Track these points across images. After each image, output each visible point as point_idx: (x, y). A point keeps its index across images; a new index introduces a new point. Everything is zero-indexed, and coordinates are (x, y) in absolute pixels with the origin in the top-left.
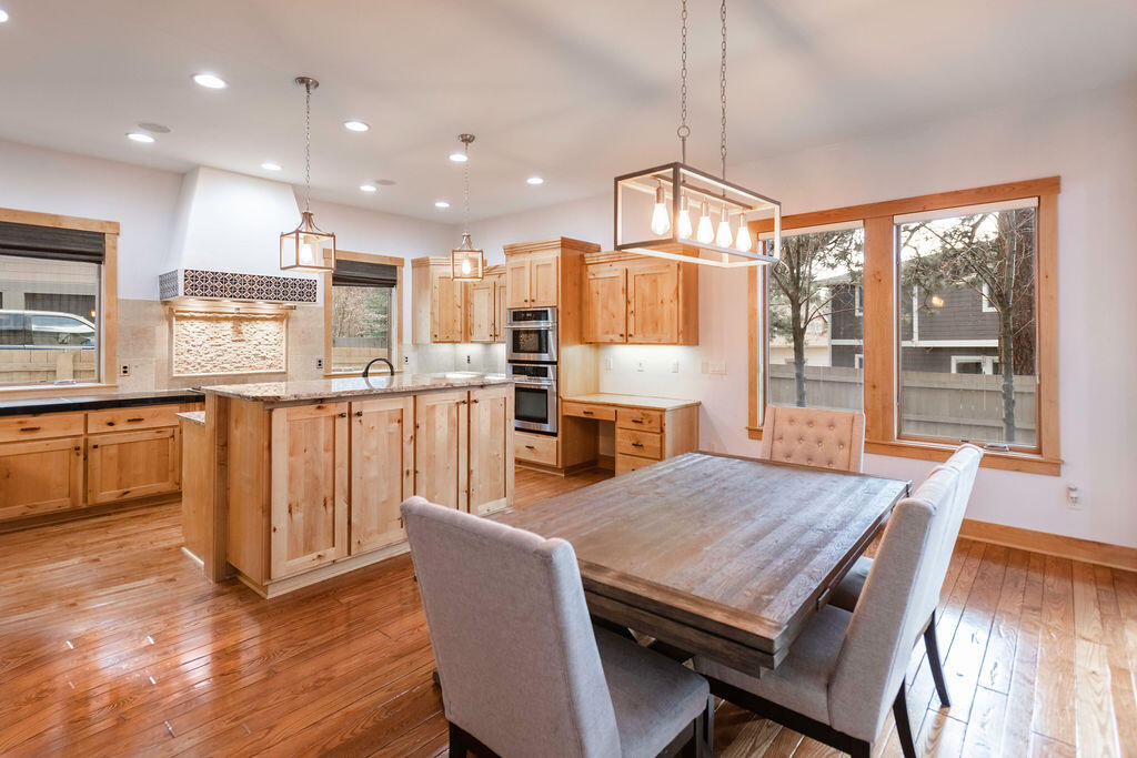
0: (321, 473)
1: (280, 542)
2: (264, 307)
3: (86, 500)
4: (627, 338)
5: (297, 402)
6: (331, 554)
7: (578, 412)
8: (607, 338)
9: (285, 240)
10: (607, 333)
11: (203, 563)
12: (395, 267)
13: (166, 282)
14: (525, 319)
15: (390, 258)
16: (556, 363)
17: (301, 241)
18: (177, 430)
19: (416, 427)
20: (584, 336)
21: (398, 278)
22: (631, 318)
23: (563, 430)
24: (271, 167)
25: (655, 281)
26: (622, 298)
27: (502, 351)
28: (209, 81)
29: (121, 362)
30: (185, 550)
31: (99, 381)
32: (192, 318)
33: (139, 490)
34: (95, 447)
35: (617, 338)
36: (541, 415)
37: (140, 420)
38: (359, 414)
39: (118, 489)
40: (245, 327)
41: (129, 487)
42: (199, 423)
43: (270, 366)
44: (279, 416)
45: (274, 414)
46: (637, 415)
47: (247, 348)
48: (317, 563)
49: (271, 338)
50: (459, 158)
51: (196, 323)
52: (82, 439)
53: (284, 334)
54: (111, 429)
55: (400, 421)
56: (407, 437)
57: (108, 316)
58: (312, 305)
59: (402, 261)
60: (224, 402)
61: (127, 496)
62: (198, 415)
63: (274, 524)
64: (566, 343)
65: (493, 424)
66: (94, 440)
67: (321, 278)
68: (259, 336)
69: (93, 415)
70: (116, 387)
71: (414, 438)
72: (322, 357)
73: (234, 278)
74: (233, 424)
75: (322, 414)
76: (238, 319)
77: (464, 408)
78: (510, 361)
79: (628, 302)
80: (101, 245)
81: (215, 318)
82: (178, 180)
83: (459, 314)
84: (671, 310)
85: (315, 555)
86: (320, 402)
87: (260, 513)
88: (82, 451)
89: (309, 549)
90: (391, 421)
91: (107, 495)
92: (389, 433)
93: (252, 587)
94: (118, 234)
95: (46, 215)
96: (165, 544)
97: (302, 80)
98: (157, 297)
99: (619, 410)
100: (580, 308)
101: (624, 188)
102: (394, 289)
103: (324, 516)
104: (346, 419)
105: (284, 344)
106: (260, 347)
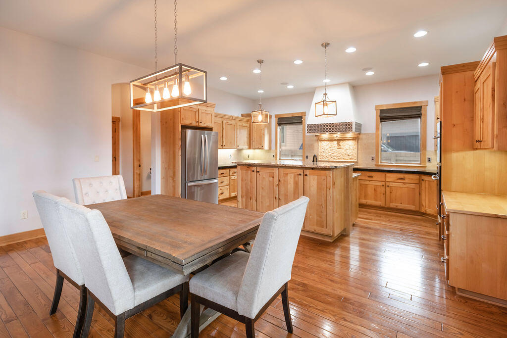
2: (348, 135)
19: (279, 181)
29: (306, 154)
32: (324, 140)
38: (258, 172)
40: (342, 143)
43: (351, 159)
47: (342, 151)
49: (351, 148)
51: (325, 142)
53: (356, 145)
55: (273, 177)
65: (319, 189)
68: (347, 146)
72: (374, 156)
76: (339, 140)
81: (331, 140)
95: (290, 114)
105: (356, 150)
106: (347, 151)
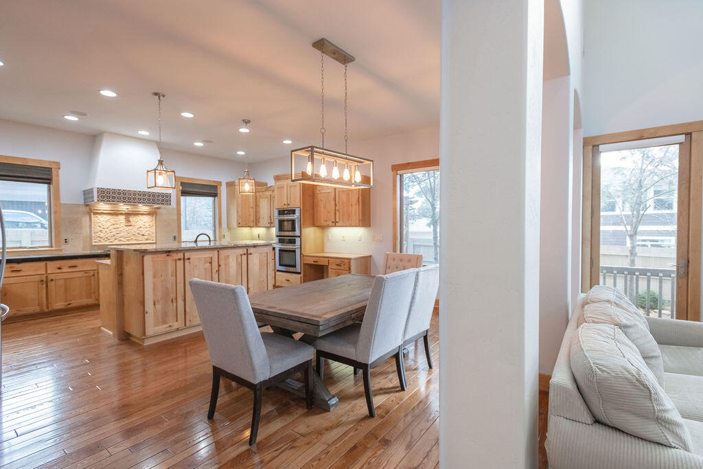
0: (169, 286)
1: (150, 319)
2: (143, 208)
3: (48, 307)
4: (335, 224)
5: (156, 252)
6: (176, 325)
7: (311, 261)
8: (325, 224)
9: (149, 173)
10: (326, 221)
11: (112, 333)
12: (217, 186)
13: (87, 194)
14: (284, 214)
15: (214, 182)
16: (299, 237)
17: (157, 174)
18: (96, 272)
19: (219, 266)
20: (315, 222)
21: (218, 192)
22: (337, 213)
23: (304, 271)
24: (144, 133)
25: (348, 194)
26: (333, 203)
27: (274, 231)
28: (108, 93)
29: (63, 236)
30: (102, 328)
31: (51, 247)
32: (103, 213)
33: (76, 303)
34: (52, 280)
35: (330, 223)
36: (292, 264)
37: (75, 266)
38: (189, 259)
39: (65, 302)
40: (132, 219)
41: (71, 301)
42: (107, 265)
43: (147, 239)
44: (147, 259)
45: (145, 258)
46: (338, 262)
47: (133, 230)
48: (169, 329)
49: (147, 225)
50: (244, 130)
51: (105, 216)
52: (45, 276)
53: (154, 222)
54: (60, 271)
55: (211, 263)
56: (214, 271)
57: (55, 213)
58: (168, 207)
59: (220, 183)
60: (120, 253)
61: (69, 306)
62: (107, 261)
63: (146, 309)
64: (305, 227)
65: (261, 265)
66: (51, 277)
67: (173, 193)
68: (140, 224)
69: (50, 264)
70: (62, 250)
71: (218, 271)
72: (176, 234)
73: (125, 192)
74: (125, 264)
75: (169, 258)
76: (128, 215)
77: (244, 257)
78: (277, 236)
79: (336, 205)
80: (50, 174)
81: (115, 213)
82: (91, 140)
83: (252, 211)
84: (355, 210)
85: (167, 325)
86: (168, 252)
87: (139, 305)
88: (44, 283)
89: (164, 322)
90: (206, 262)
91: (59, 305)
92: (205, 269)
93: (137, 341)
94: (59, 168)
96: (92, 327)
97: (156, 94)
98: (82, 202)
99: (330, 259)
100: (313, 208)
101: (296, 155)
102: (216, 198)
103: (172, 307)
104: (182, 261)
105: (154, 228)
106: (141, 229)
